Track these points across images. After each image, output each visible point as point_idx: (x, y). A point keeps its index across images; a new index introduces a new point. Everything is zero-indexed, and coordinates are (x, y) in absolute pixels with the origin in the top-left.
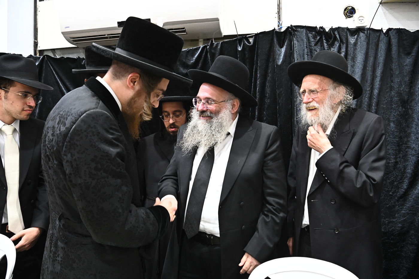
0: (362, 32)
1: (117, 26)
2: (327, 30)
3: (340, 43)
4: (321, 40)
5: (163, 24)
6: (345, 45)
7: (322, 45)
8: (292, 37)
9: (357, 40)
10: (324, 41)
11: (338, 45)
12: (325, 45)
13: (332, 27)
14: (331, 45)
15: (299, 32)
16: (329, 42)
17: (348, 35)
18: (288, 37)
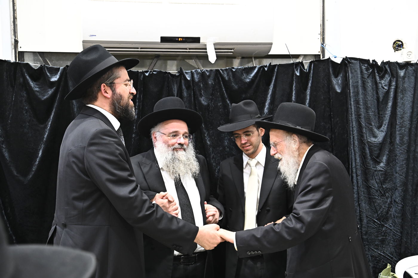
0: (411, 67)
1: (160, 41)
2: (379, 64)
3: (391, 77)
4: (373, 72)
5: (214, 44)
6: (395, 79)
7: (374, 78)
8: (347, 68)
9: (405, 74)
10: (377, 74)
11: (389, 79)
12: (378, 78)
13: (383, 60)
14: (382, 78)
15: (353, 64)
16: (381, 74)
17: (398, 69)
18: (344, 68)
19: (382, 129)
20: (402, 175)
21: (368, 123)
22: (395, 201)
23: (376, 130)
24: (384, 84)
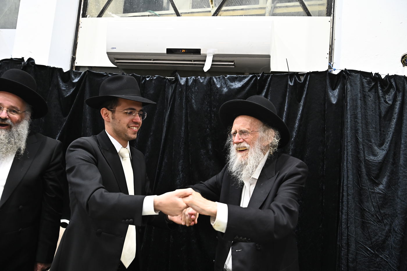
1: (166, 53)
2: (383, 77)
3: (396, 91)
4: (375, 87)
5: (213, 56)
6: (401, 94)
7: (377, 92)
8: (345, 80)
10: (379, 88)
11: (393, 93)
12: (380, 91)
13: (388, 74)
14: (386, 92)
15: (353, 76)
16: (384, 88)
17: (405, 83)
18: (341, 80)
19: (383, 147)
20: (404, 201)
21: (367, 140)
22: (394, 230)
23: (376, 148)
24: (388, 99)
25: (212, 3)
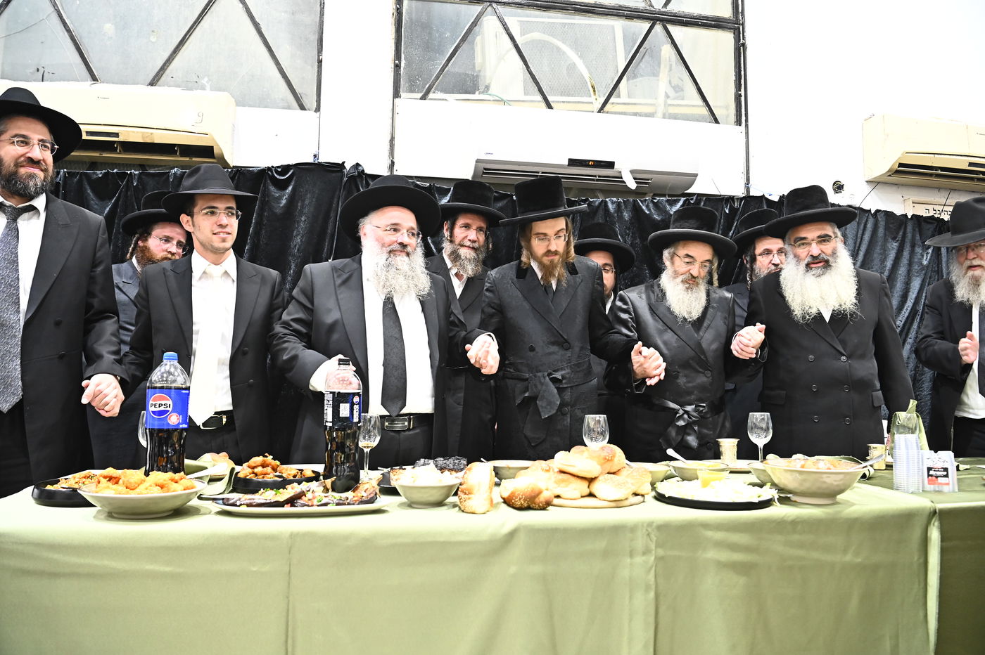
1: (566, 164)
5: (631, 172)
25: (595, 94)
